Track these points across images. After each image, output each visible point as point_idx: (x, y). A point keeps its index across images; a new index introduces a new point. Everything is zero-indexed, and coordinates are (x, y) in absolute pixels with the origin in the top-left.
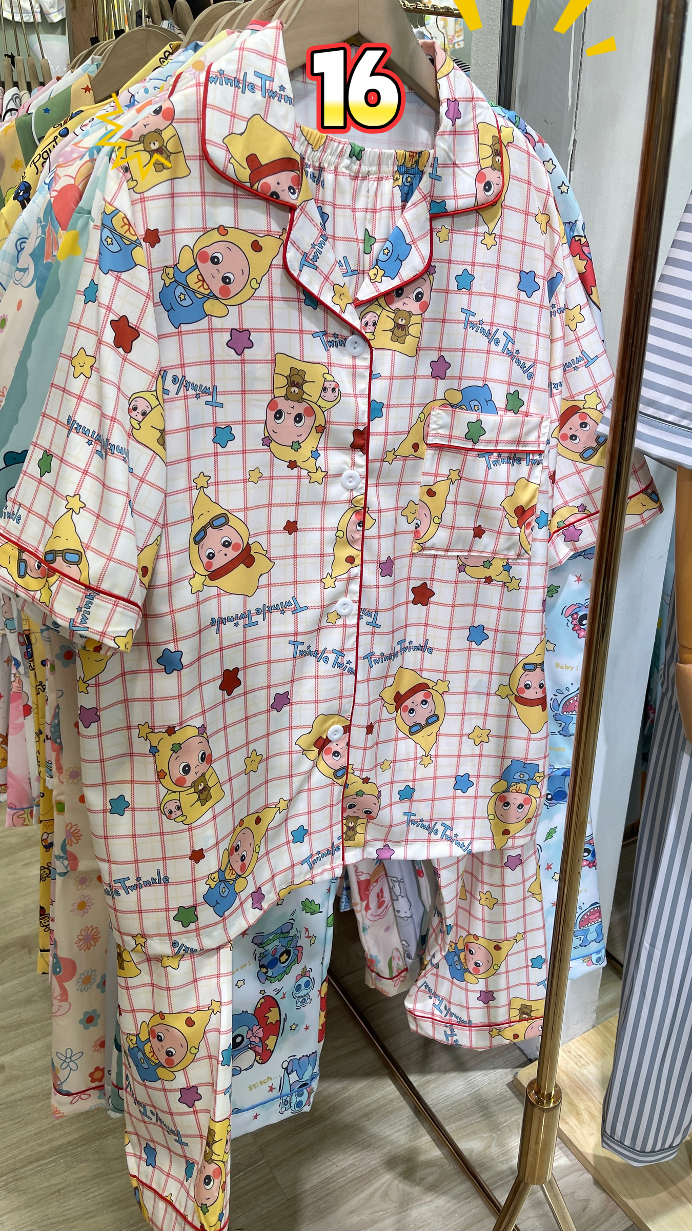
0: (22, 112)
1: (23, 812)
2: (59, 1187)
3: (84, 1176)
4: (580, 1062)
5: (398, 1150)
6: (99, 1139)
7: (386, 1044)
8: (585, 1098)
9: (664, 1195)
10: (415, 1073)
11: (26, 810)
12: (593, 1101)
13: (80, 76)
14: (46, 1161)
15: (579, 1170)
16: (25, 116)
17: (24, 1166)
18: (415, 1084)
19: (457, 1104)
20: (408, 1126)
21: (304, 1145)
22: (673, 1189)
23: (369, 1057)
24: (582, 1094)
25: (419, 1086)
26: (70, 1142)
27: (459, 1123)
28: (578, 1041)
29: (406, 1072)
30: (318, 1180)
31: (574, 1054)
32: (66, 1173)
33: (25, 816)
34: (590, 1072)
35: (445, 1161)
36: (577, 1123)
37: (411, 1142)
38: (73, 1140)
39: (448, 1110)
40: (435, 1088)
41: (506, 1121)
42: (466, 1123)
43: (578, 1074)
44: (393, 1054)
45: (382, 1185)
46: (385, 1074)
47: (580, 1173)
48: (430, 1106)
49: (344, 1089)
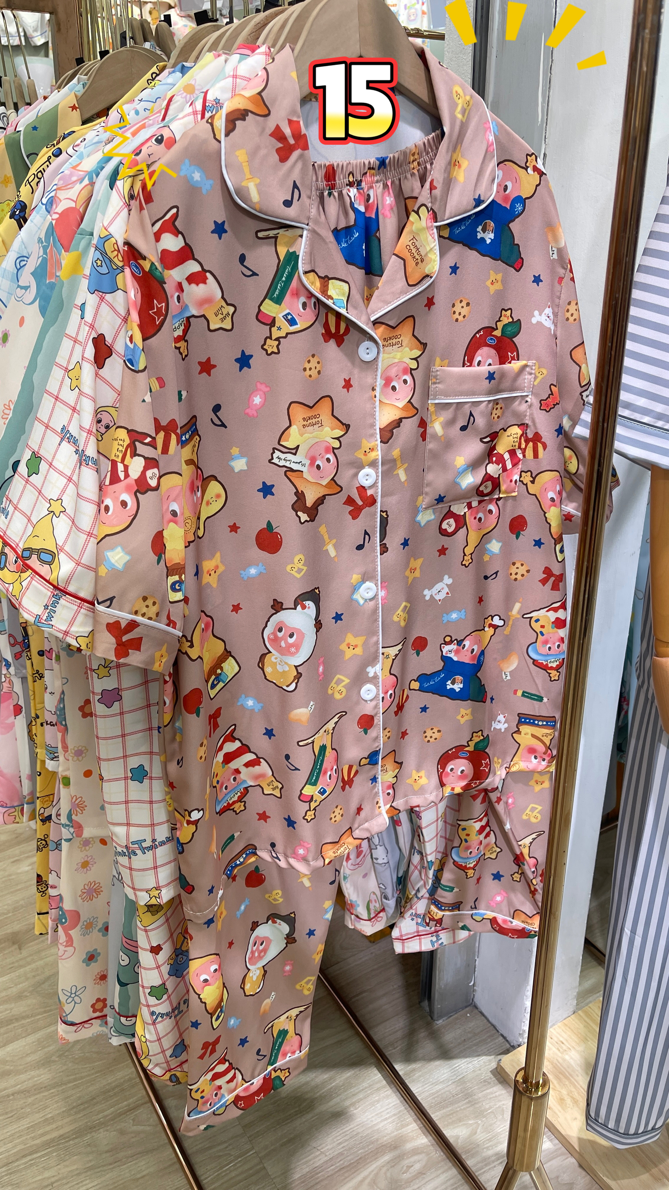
0: (10, 130)
1: (14, 810)
2: (53, 1180)
3: (77, 1169)
4: (562, 1048)
5: (385, 1139)
6: (91, 1133)
7: (371, 1033)
8: (567, 1083)
9: (645, 1177)
10: (401, 1062)
11: (17, 808)
12: (575, 1086)
13: (66, 95)
14: (39, 1154)
15: (562, 1154)
16: (14, 134)
17: (17, 1160)
18: (401, 1073)
19: (443, 1091)
20: (394, 1115)
21: (292, 1136)
22: (655, 1171)
23: (355, 1046)
24: (564, 1080)
25: (405, 1074)
26: (62, 1135)
27: (444, 1111)
28: (559, 1027)
29: (391, 1061)
30: (307, 1170)
31: (556, 1039)
32: (59, 1167)
33: (16, 813)
34: (572, 1058)
35: (432, 1148)
36: (560, 1109)
37: (397, 1130)
38: (65, 1134)
39: (434, 1098)
40: (420, 1076)
41: (490, 1108)
42: (452, 1110)
43: (560, 1060)
44: (379, 1043)
45: (370, 1174)
46: (371, 1064)
47: (564, 1157)
48: (416, 1095)
49: (331, 1079)
